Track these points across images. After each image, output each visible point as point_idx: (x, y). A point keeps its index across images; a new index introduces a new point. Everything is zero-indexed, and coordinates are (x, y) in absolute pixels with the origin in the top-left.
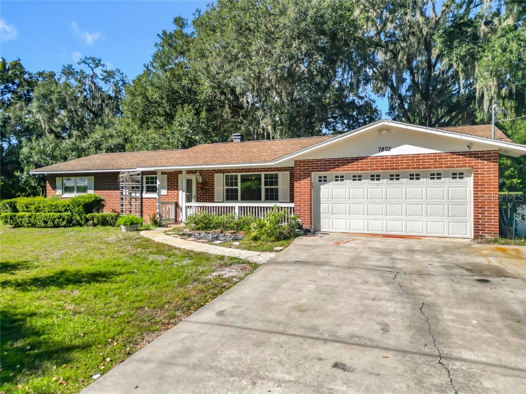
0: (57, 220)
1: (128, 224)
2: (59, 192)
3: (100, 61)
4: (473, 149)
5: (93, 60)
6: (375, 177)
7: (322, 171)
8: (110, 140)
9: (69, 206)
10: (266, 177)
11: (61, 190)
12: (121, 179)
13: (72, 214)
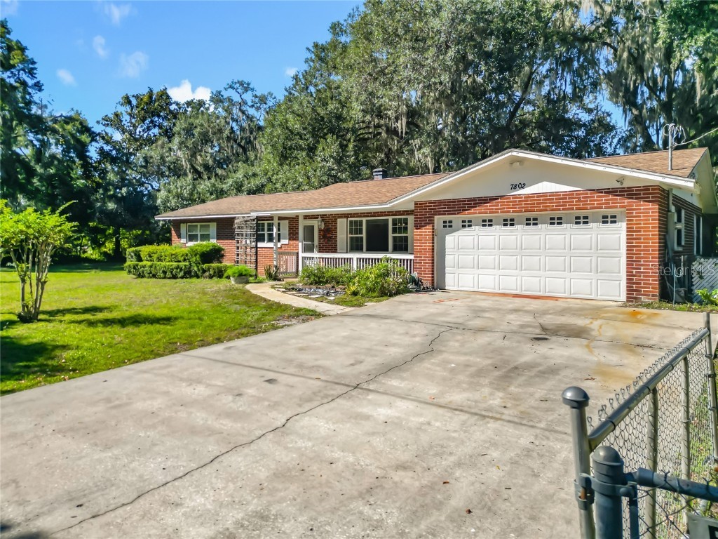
0: (175, 270)
1: (236, 275)
2: (183, 241)
3: (248, 84)
4: (626, 185)
5: (241, 83)
6: (508, 222)
7: (445, 214)
8: (252, 180)
9: (187, 255)
10: (394, 222)
11: (185, 240)
12: (236, 226)
13: (190, 264)
